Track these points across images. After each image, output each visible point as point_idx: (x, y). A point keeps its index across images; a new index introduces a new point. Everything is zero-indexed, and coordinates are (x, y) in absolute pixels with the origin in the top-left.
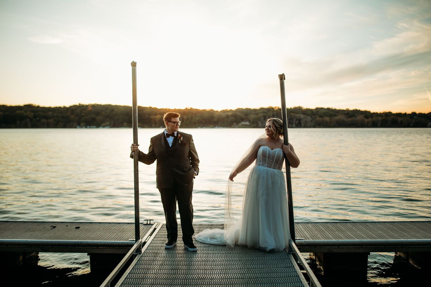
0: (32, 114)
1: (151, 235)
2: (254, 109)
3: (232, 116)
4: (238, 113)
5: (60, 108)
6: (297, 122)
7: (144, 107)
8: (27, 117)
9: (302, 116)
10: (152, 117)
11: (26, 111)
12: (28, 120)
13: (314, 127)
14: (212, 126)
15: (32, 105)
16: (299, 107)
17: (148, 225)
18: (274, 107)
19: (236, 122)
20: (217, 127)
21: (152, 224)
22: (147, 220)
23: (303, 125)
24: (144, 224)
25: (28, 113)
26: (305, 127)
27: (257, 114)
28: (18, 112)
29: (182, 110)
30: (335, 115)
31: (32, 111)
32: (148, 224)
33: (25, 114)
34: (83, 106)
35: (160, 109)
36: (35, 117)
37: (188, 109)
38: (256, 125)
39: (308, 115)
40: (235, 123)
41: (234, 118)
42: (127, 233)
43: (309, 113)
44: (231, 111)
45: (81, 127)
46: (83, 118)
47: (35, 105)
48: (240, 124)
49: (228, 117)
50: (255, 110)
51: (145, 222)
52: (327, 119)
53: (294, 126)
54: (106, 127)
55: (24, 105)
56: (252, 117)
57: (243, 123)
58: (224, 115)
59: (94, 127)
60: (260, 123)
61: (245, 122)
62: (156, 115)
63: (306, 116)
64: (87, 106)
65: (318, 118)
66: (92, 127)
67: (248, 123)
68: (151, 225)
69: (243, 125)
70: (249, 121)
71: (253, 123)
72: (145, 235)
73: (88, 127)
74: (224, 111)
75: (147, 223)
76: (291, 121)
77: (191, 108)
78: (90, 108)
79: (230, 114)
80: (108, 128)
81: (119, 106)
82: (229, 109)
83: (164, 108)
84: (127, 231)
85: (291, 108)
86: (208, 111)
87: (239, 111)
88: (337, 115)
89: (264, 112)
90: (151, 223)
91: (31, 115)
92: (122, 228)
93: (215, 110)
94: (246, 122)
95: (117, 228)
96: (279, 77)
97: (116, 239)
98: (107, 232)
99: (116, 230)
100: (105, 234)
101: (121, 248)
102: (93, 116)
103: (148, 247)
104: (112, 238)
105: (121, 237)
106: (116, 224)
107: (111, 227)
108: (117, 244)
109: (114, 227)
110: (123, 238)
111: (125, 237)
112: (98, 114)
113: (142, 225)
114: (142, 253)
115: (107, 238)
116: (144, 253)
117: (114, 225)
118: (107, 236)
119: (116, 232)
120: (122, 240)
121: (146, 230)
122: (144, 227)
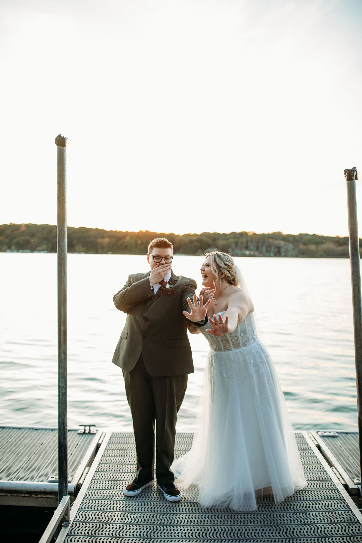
1: (90, 464)
3: (197, 241)
4: (204, 238)
6: (276, 250)
7: (89, 229)
9: (282, 243)
10: (99, 240)
13: (296, 256)
16: (279, 232)
17: (87, 436)
18: (247, 231)
21: (94, 434)
22: (85, 426)
23: (283, 253)
24: (79, 432)
26: (286, 256)
27: (227, 239)
29: (135, 233)
30: (322, 243)
32: (87, 434)
34: (14, 225)
35: (109, 231)
37: (143, 232)
39: (289, 242)
40: (200, 250)
41: (198, 244)
42: (48, 456)
43: (291, 239)
44: (195, 235)
45: (12, 251)
46: (15, 241)
48: (206, 251)
49: (191, 242)
50: (225, 235)
51: (82, 429)
52: (313, 247)
53: (272, 254)
54: (43, 252)
56: (221, 243)
58: (186, 240)
59: (28, 251)
60: (230, 250)
61: (212, 248)
62: (103, 238)
63: (287, 243)
64: (19, 226)
65: (301, 246)
66: (25, 251)
68: (91, 436)
70: (218, 248)
72: (79, 463)
73: (21, 251)
74: (187, 236)
75: (85, 430)
76: (269, 249)
77: (147, 231)
78: (23, 229)
79: (194, 238)
80: (45, 252)
82: (192, 233)
83: (114, 230)
84: (47, 452)
85: (268, 234)
86: (167, 235)
88: (325, 243)
89: (235, 238)
90: (91, 432)
92: (39, 441)
93: (176, 234)
94: (214, 248)
95: (32, 443)
96: (346, 175)
97: (26, 473)
98: (12, 453)
99: (28, 447)
100: (8, 458)
101: (34, 496)
102: (27, 237)
103: (83, 502)
104: (19, 471)
105: (35, 467)
106: (31, 432)
107: (20, 440)
108: (25, 488)
109: (25, 438)
110: (39, 471)
111: (42, 467)
112: (33, 235)
113: (76, 436)
114: (71, 522)
115: (8, 470)
116: (74, 523)
117: (26, 434)
118: (9, 466)
119: (27, 453)
120: (36, 476)
121: (82, 448)
122: (77, 440)
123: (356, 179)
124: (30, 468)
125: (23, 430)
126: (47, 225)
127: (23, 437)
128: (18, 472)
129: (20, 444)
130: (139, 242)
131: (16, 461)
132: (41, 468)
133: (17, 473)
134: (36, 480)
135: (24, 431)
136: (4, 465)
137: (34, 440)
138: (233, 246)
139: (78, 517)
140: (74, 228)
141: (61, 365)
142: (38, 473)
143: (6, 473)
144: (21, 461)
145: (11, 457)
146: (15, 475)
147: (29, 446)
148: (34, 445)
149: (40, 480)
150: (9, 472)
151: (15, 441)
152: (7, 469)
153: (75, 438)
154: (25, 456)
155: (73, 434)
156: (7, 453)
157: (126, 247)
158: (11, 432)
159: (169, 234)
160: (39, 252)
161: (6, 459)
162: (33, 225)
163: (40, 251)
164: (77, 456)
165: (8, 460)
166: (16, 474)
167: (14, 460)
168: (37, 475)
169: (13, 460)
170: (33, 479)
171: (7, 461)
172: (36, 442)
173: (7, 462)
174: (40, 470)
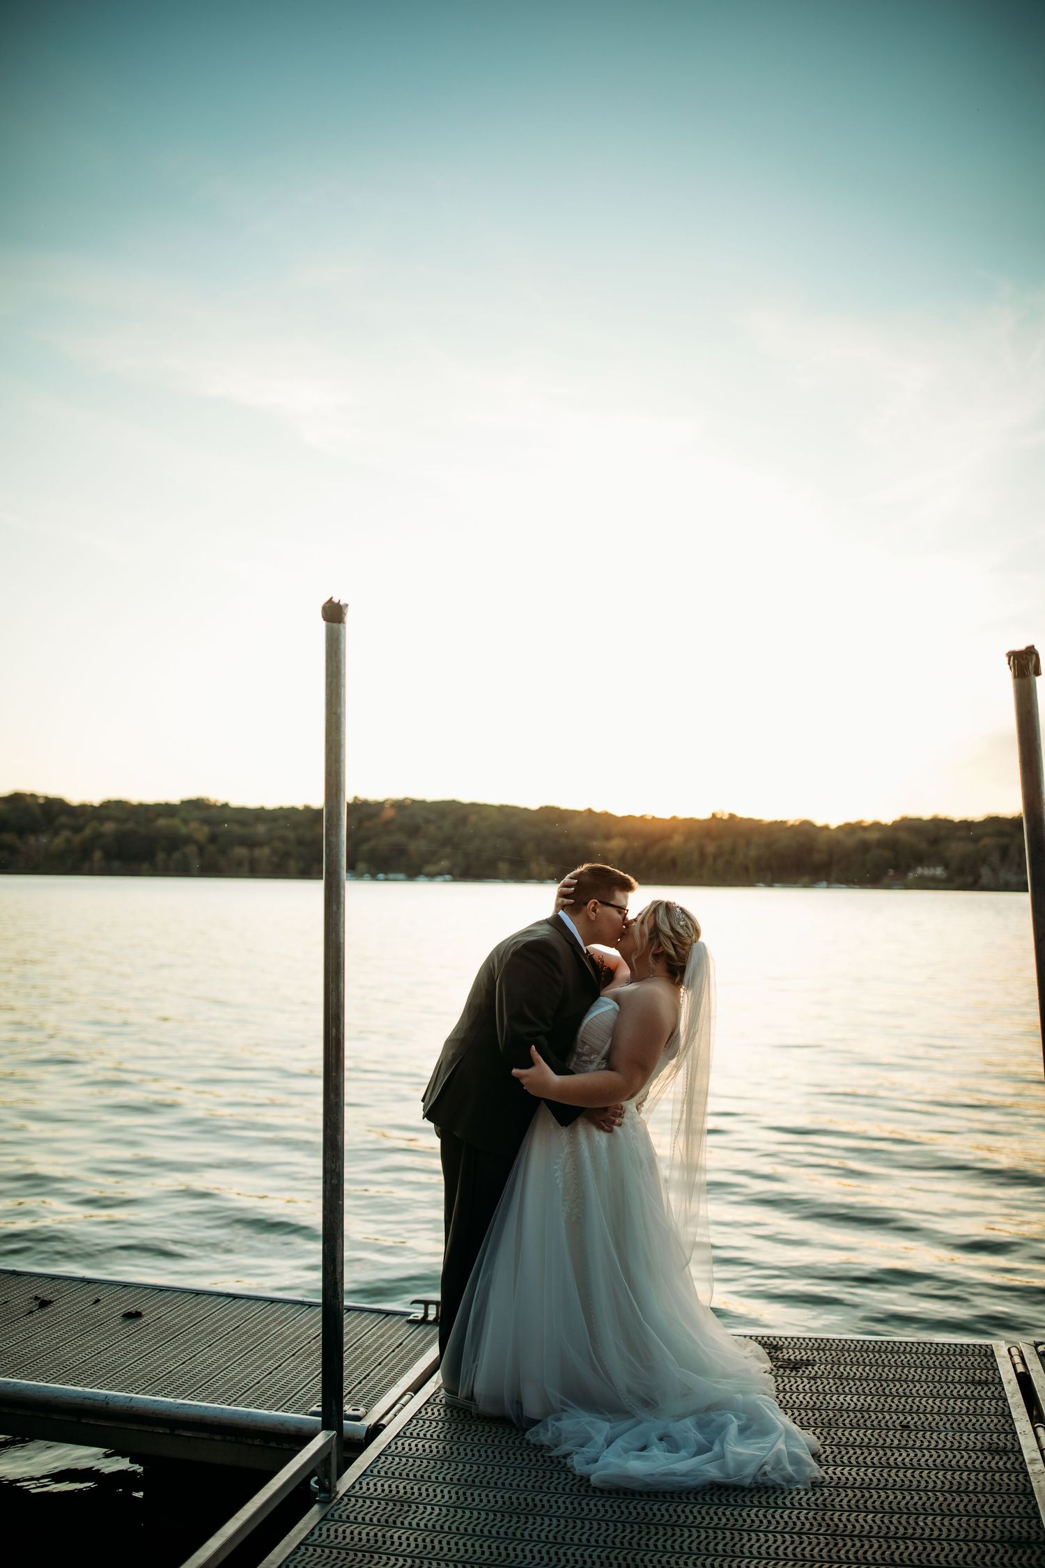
0: (206, 829)
2: (961, 822)
3: (881, 844)
4: (903, 836)
5: (293, 810)
7: (566, 811)
8: (188, 840)
10: (597, 844)
11: (185, 822)
12: (191, 850)
14: (806, 879)
15: (208, 800)
17: (428, 1330)
19: (896, 868)
20: (824, 884)
22: (426, 1304)
24: (410, 1317)
25: (194, 825)
27: (976, 840)
28: (162, 822)
29: (698, 821)
31: (206, 821)
32: (429, 1323)
33: (184, 830)
34: (366, 804)
35: (623, 817)
36: (213, 839)
37: (721, 819)
38: (970, 879)
40: (891, 872)
41: (888, 853)
44: (876, 826)
46: (365, 847)
47: (216, 801)
48: (911, 875)
49: (865, 847)
50: (967, 825)
51: (419, 1312)
54: (440, 878)
55: (183, 802)
56: (956, 849)
57: (920, 871)
58: (850, 842)
59: (402, 876)
60: (985, 872)
61: (928, 867)
62: (608, 837)
64: (380, 806)
66: (391, 876)
67: (939, 871)
69: (922, 877)
70: (946, 866)
71: (961, 871)
72: (393, 1382)
73: (381, 876)
74: (851, 829)
75: (426, 1314)
77: (732, 816)
78: (389, 813)
79: (874, 836)
80: (445, 881)
81: (485, 805)
82: (868, 818)
83: (638, 814)
86: (792, 826)
87: (909, 826)
89: (1001, 834)
91: (202, 833)
93: (819, 822)
94: (935, 867)
95: (293, 1333)
96: (1011, 663)
97: (263, 1394)
98: (240, 1351)
99: (281, 1342)
100: (229, 1359)
101: (273, 1444)
102: (399, 838)
103: (378, 1461)
104: (248, 1387)
105: (287, 1383)
106: (297, 1311)
107: (268, 1325)
108: (253, 1424)
109: (281, 1323)
110: (294, 1392)
111: (303, 1384)
112: (414, 831)
113: (403, 1326)
114: (339, 1496)
115: (225, 1383)
116: (346, 1499)
117: (284, 1313)
118: (228, 1377)
119: (276, 1354)
120: (284, 1401)
121: (409, 1352)
122: (403, 1335)
123: (1037, 673)
124: (275, 1384)
125: (280, 1304)
126: (454, 802)
127: (275, 1320)
128: (246, 1389)
129: (266, 1334)
130: (711, 848)
131: (247, 1367)
132: (301, 1387)
133: (243, 1391)
134: (283, 1409)
135: (280, 1308)
136: (217, 1373)
137: (300, 1327)
138: (995, 857)
139: (358, 1486)
140: (526, 810)
141: (330, 1119)
142: (291, 1395)
143: (217, 1389)
144: (258, 1368)
145: (237, 1358)
146: (238, 1395)
147: (285, 1338)
148: (298, 1337)
149: (292, 1410)
150: (224, 1389)
151: (254, 1327)
152: (223, 1381)
153: (398, 1330)
154: (269, 1359)
155: (398, 1321)
156: (230, 1351)
157: (673, 863)
158: (251, 1306)
159: (797, 823)
160: (430, 881)
161: (225, 1362)
162: (414, 802)
163: (431, 876)
164: (392, 1369)
165: (229, 1363)
166: (240, 1393)
167: (243, 1366)
168: (287, 1399)
169: (240, 1364)
170: (277, 1407)
171: (227, 1365)
172: (304, 1332)
173: (227, 1368)
174: (296, 1391)
